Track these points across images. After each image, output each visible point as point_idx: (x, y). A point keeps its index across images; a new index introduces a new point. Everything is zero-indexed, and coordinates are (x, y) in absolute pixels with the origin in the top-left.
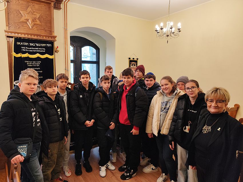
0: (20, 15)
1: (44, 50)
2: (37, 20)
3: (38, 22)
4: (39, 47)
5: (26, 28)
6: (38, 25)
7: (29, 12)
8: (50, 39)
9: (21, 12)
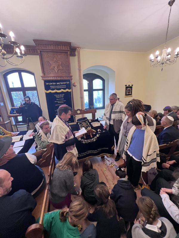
0: (50, 64)
1: (65, 86)
2: (60, 66)
3: (61, 68)
4: (62, 85)
5: (54, 72)
6: (61, 70)
7: (55, 62)
8: (68, 78)
9: (50, 62)
